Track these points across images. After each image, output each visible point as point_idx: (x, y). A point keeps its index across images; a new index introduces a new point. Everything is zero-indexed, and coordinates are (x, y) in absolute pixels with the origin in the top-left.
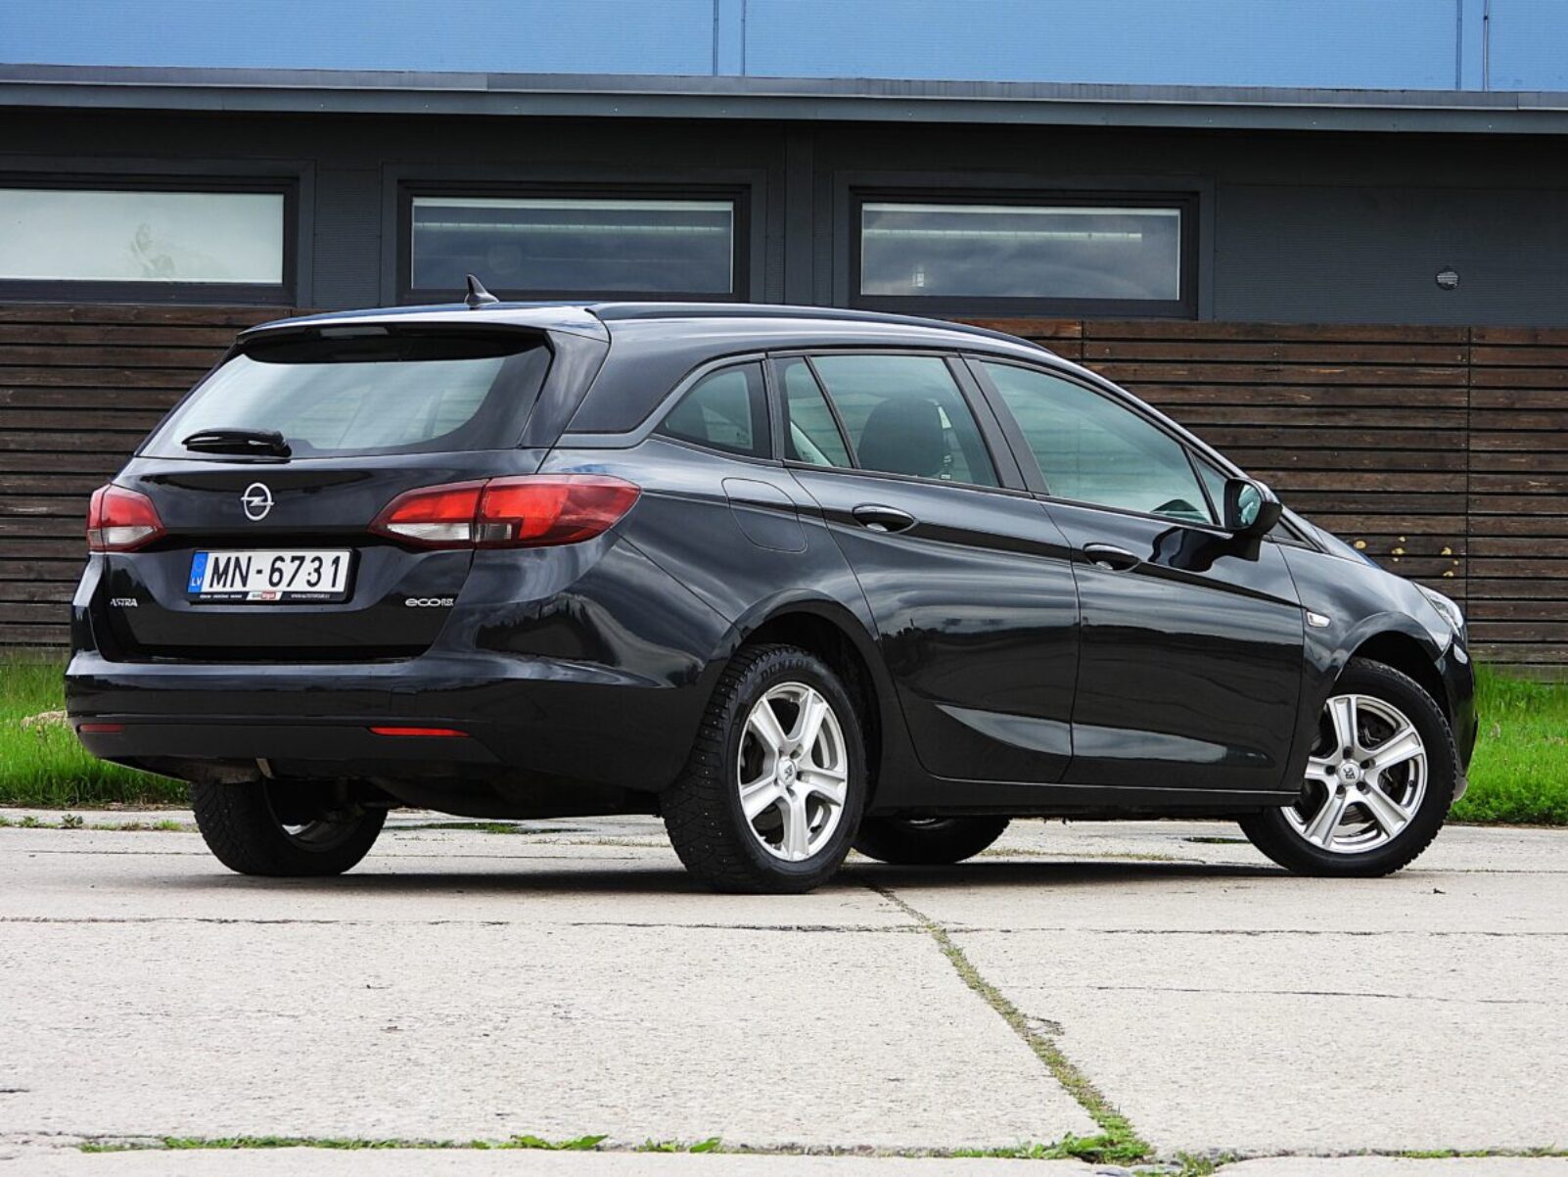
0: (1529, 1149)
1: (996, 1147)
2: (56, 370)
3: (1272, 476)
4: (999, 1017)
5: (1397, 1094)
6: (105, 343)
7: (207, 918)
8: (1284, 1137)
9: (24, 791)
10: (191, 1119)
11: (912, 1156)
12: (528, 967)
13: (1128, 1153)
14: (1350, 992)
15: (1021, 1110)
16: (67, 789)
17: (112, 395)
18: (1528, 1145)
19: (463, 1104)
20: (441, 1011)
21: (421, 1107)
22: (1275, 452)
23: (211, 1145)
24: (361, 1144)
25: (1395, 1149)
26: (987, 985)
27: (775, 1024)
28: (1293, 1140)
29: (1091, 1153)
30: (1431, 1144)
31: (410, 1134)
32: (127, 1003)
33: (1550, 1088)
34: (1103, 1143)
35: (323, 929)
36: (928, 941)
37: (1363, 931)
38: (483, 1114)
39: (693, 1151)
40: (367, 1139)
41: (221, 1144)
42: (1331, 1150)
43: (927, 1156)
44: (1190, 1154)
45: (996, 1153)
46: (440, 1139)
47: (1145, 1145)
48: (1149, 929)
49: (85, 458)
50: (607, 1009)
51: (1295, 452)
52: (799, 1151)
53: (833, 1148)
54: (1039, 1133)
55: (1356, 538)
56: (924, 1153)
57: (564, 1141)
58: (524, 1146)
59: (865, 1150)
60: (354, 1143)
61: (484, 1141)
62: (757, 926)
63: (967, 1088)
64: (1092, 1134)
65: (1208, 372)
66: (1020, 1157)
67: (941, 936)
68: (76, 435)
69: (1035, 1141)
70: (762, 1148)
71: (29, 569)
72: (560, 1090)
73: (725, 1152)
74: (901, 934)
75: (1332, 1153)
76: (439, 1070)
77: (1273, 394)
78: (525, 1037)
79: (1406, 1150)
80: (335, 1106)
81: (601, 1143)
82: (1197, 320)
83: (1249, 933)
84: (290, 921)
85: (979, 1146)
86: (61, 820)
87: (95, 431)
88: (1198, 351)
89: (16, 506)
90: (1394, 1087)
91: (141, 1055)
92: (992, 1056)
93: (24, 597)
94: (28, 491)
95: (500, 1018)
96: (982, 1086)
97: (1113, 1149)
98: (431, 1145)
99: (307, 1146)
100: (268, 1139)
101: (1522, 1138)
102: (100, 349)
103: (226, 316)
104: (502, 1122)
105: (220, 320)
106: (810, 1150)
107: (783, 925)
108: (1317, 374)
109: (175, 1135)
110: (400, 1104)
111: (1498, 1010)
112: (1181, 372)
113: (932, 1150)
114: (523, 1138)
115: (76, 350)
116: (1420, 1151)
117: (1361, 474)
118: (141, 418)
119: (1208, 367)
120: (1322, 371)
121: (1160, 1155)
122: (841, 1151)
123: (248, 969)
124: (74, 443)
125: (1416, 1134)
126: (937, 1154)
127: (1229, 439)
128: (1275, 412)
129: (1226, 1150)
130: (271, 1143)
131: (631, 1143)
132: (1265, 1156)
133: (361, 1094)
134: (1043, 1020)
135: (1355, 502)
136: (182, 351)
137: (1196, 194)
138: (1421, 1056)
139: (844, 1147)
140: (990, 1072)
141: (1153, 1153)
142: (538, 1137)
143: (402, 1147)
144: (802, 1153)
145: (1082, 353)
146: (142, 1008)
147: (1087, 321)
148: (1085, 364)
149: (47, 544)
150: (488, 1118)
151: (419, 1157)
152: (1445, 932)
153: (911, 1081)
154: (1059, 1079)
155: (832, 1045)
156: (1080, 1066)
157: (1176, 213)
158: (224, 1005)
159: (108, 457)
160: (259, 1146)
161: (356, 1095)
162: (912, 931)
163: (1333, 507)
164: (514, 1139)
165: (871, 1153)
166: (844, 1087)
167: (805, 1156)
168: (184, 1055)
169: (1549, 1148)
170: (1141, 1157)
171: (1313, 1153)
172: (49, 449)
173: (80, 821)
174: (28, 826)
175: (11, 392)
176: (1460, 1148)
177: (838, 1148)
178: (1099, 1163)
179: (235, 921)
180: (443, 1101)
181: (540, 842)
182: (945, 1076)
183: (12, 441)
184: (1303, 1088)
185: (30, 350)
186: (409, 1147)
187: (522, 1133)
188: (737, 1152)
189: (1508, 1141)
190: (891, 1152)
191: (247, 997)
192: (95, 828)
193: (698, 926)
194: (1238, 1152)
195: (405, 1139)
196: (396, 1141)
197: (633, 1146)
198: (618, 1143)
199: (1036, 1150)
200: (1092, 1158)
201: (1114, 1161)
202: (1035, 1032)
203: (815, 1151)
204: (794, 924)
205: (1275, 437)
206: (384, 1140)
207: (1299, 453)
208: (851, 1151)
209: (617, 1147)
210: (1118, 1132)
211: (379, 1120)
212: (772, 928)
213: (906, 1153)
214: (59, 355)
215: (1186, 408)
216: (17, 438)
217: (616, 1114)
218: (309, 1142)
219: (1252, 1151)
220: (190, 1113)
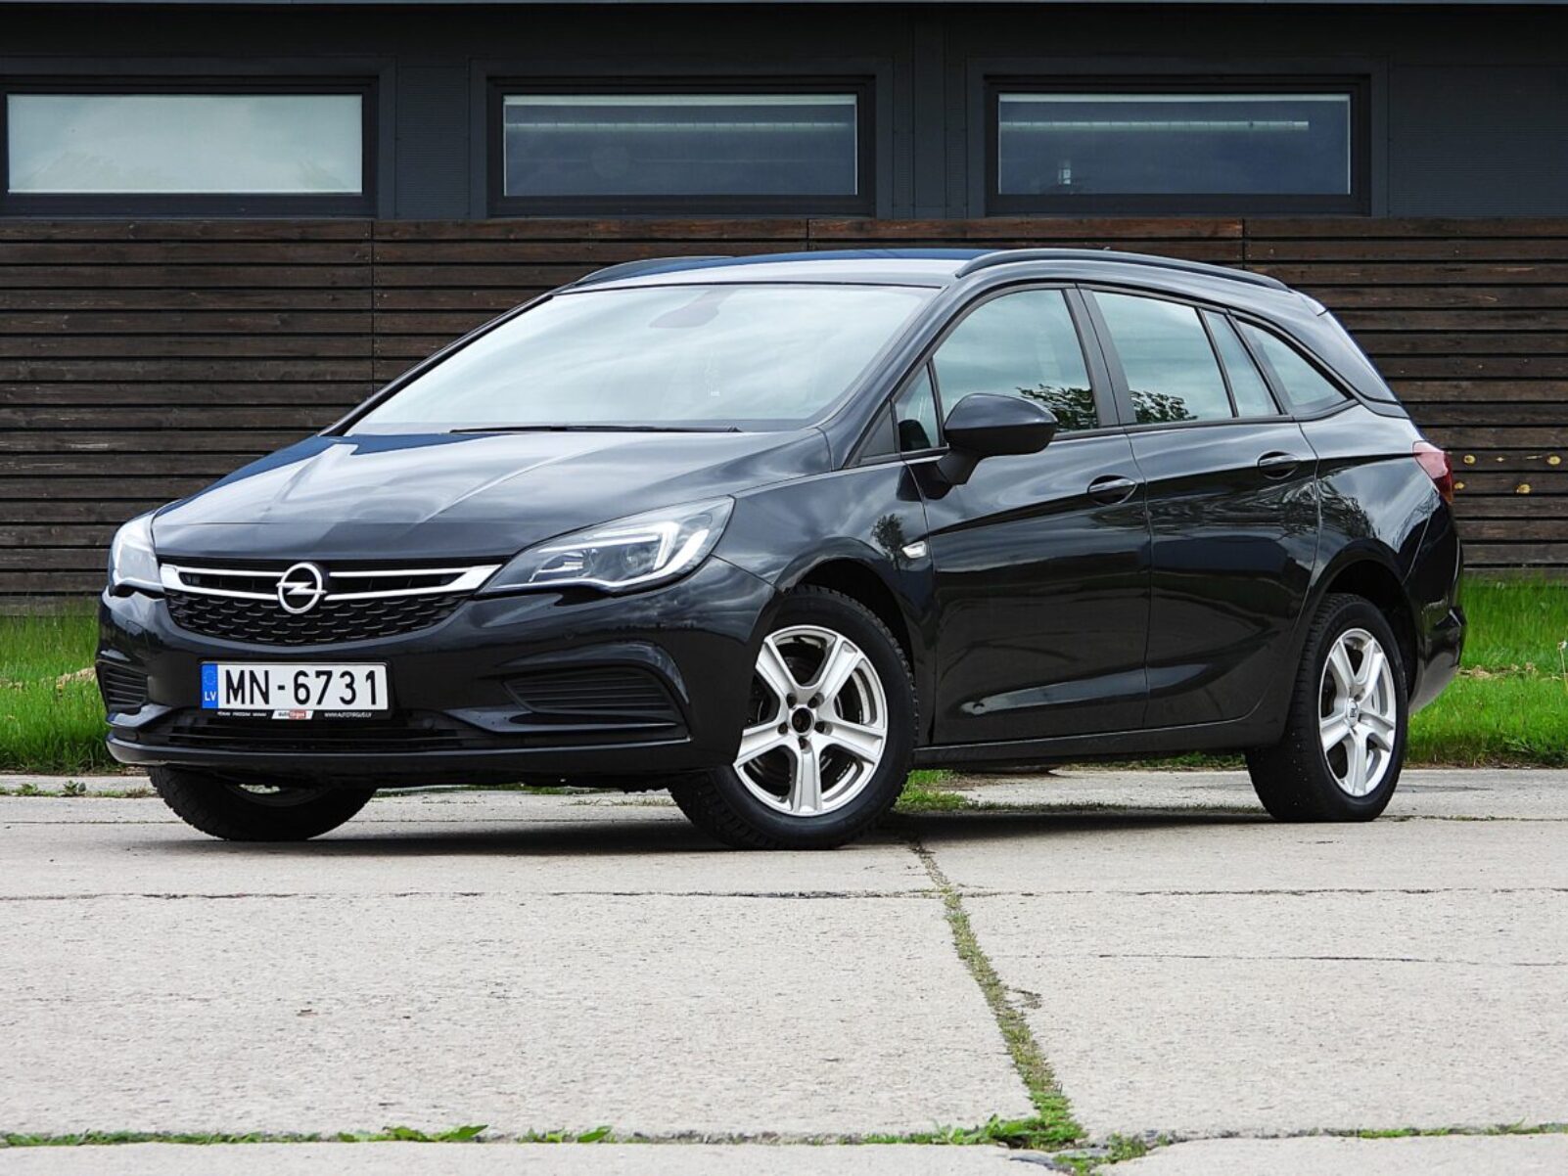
0: (1497, 1126)
1: (913, 1131)
2: (114, 292)
3: (1456, 387)
4: (979, 989)
5: (1378, 1068)
6: (170, 261)
7: (154, 893)
8: (1233, 1116)
9: (33, 756)
10: (46, 1113)
11: (822, 1144)
12: (483, 942)
13: (1058, 1136)
14: (1374, 956)
15: (957, 1091)
16: (80, 754)
17: (177, 318)
18: (1495, 1122)
19: (347, 1094)
20: (368, 992)
21: (302, 1098)
22: (1458, 360)
23: (56, 1142)
24: (220, 1138)
25: (1349, 1128)
26: (979, 954)
27: (728, 1002)
28: (1240, 1121)
29: (1019, 1138)
30: (1390, 1123)
31: (274, 1127)
32: (28, 988)
33: (1548, 1059)
34: (1034, 1125)
35: (275, 903)
36: (938, 906)
37: (1421, 889)
38: (366, 1103)
39: (581, 1140)
40: (228, 1132)
41: (68, 1140)
42: (1279, 1130)
43: (836, 1143)
44: (1125, 1136)
45: (913, 1139)
46: (306, 1132)
47: (1078, 1128)
48: (1184, 890)
49: (149, 388)
50: (552, 986)
51: (1481, 360)
52: (697, 1139)
53: (735, 1136)
54: (965, 1116)
55: (1549, 453)
56: (834, 1140)
57: (441, 1131)
58: (398, 1138)
59: (769, 1137)
60: (213, 1138)
61: (352, 1133)
62: (755, 893)
63: (908, 1068)
64: (1024, 1117)
65: (1383, 275)
66: (937, 1143)
67: (954, 901)
68: (139, 364)
69: (956, 1125)
70: (657, 1137)
71: (89, 511)
72: (462, 1075)
73: (616, 1142)
74: (913, 900)
75: (1281, 1134)
76: (338, 1056)
77: (1456, 297)
78: (449, 1020)
79: (1361, 1129)
80: (207, 1098)
81: (481, 1134)
82: (1370, 215)
83: (1294, 893)
84: (244, 895)
85: (895, 1131)
86: (63, 788)
87: (158, 358)
88: (1371, 250)
89: (74, 443)
90: (1377, 1061)
91: (20, 1044)
92: (952, 1031)
93: (83, 542)
94: (89, 426)
95: (431, 998)
96: (925, 1066)
97: (1043, 1132)
98: (296, 1138)
99: (161, 1141)
100: (119, 1134)
101: (1492, 1114)
102: (163, 269)
103: (300, 230)
104: (383, 1112)
105: (295, 234)
106: (709, 1138)
107: (784, 892)
108: (1504, 273)
109: (19, 1132)
110: (280, 1094)
111: (1530, 973)
112: (1354, 274)
113: (843, 1136)
114: (396, 1130)
115: (137, 270)
116: (1376, 1130)
117: (1553, 383)
118: (210, 343)
119: (1383, 267)
120: (1509, 270)
121: (1093, 1138)
122: (743, 1139)
123: (176, 949)
124: (137, 372)
125: (1377, 1112)
126: (848, 1141)
127: (1407, 346)
128: (1458, 316)
129: (1164, 1132)
130: (121, 1139)
131: (513, 1134)
132: (1207, 1138)
133: (241, 1084)
134: (1023, 992)
135: (1548, 413)
136: (254, 269)
137: (1367, 76)
138: (1421, 1026)
139: (747, 1134)
140: (941, 1049)
141: (1085, 1136)
142: (413, 1129)
143: (264, 1141)
144: (701, 1141)
145: (1244, 255)
146: (44, 993)
147: (1248, 218)
148: (1247, 266)
149: (108, 483)
150: (370, 1108)
151: (273, 1152)
152: (1511, 888)
153: (851, 1060)
154: (1014, 1058)
155: (780, 1023)
156: (1042, 1042)
157: (1345, 98)
158: (133, 989)
159: (174, 387)
160: (109, 1143)
161: (235, 1085)
162: (925, 896)
163: (1523, 419)
164: (386, 1131)
165: (776, 1140)
166: (774, 1069)
167: (703, 1146)
168: (67, 1043)
169: (1518, 1125)
170: (1072, 1141)
171: (1260, 1134)
172: (110, 379)
173: (83, 788)
174: (26, 795)
175: (66, 317)
176: (1421, 1126)
177: (740, 1135)
178: (1025, 1148)
179: (184, 896)
180: (328, 1090)
181: (579, 803)
182: (890, 1055)
183: (68, 371)
184: (1275, 1063)
185: (87, 270)
186: (271, 1141)
187: (396, 1124)
188: (630, 1141)
189: (1476, 1118)
190: (797, 1139)
191: (162, 979)
192: (100, 795)
193: (691, 894)
194: (1177, 1134)
195: (269, 1132)
196: (258, 1134)
197: (517, 1136)
198: (500, 1133)
199: (956, 1135)
200: (1019, 1142)
201: (1042, 1146)
202: (1010, 1005)
203: (715, 1139)
204: (797, 890)
205: (1459, 343)
206: (245, 1133)
207: (1485, 360)
208: (754, 1139)
209: (499, 1138)
210: (1053, 1114)
211: (248, 1112)
212: (772, 895)
213: (814, 1141)
214: (117, 275)
215: (1359, 313)
216: (74, 368)
217: (511, 1102)
218: (163, 1138)
219: (1193, 1132)
220: (46, 1107)
